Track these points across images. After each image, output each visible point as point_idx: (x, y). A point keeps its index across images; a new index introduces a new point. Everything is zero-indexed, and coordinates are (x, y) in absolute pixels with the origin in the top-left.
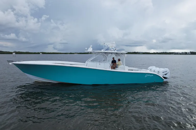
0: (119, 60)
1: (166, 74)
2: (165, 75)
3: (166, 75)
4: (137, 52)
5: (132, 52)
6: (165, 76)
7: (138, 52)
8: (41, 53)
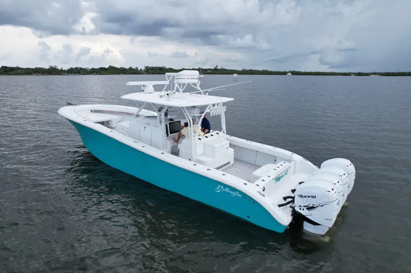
1: (313, 207)
3: (312, 212)
6: (305, 212)
8: (290, 73)
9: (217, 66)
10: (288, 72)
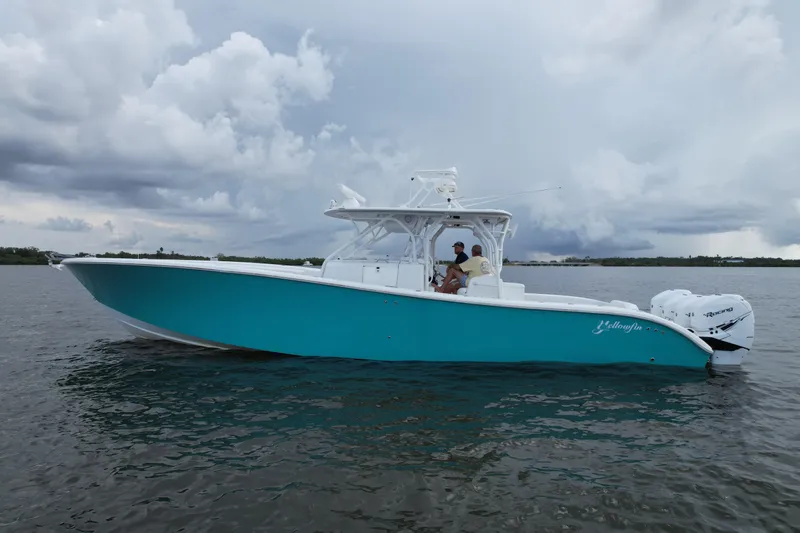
0: (477, 251)
1: (731, 324)
2: (725, 328)
3: (730, 331)
4: (714, 255)
5: (687, 257)
6: (720, 335)
7: (718, 258)
8: (308, 263)
9: (162, 249)
10: (305, 260)
